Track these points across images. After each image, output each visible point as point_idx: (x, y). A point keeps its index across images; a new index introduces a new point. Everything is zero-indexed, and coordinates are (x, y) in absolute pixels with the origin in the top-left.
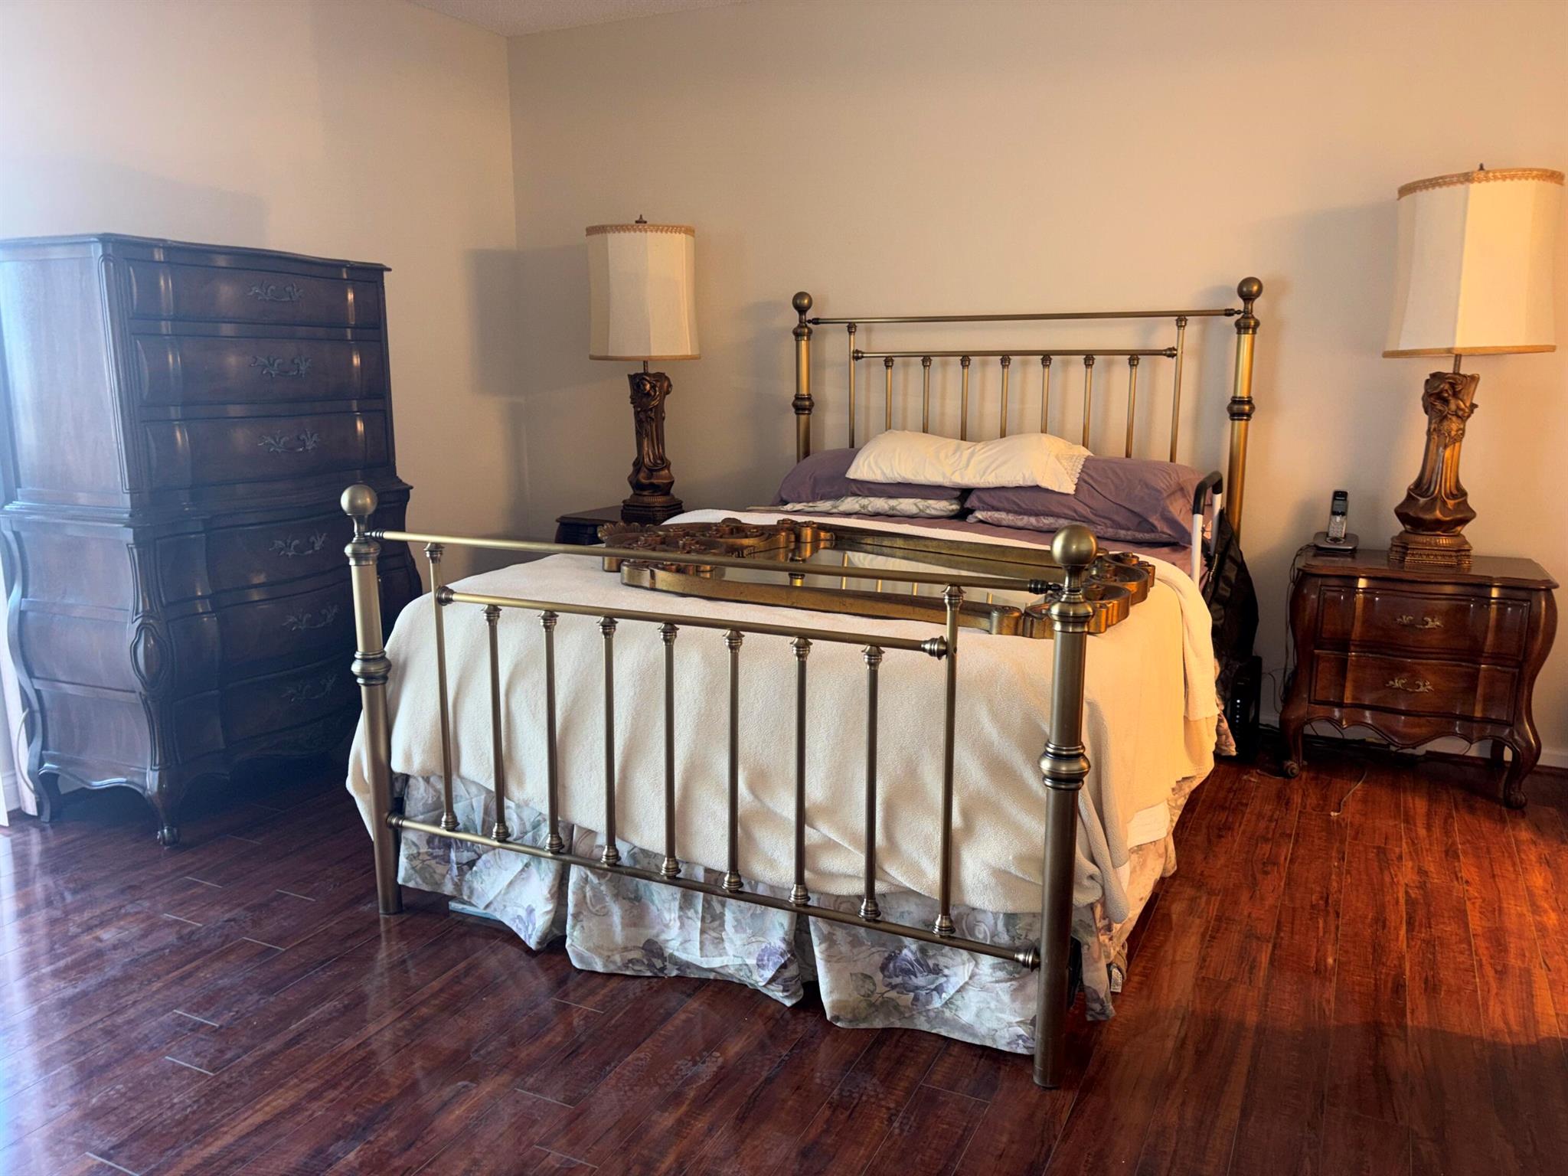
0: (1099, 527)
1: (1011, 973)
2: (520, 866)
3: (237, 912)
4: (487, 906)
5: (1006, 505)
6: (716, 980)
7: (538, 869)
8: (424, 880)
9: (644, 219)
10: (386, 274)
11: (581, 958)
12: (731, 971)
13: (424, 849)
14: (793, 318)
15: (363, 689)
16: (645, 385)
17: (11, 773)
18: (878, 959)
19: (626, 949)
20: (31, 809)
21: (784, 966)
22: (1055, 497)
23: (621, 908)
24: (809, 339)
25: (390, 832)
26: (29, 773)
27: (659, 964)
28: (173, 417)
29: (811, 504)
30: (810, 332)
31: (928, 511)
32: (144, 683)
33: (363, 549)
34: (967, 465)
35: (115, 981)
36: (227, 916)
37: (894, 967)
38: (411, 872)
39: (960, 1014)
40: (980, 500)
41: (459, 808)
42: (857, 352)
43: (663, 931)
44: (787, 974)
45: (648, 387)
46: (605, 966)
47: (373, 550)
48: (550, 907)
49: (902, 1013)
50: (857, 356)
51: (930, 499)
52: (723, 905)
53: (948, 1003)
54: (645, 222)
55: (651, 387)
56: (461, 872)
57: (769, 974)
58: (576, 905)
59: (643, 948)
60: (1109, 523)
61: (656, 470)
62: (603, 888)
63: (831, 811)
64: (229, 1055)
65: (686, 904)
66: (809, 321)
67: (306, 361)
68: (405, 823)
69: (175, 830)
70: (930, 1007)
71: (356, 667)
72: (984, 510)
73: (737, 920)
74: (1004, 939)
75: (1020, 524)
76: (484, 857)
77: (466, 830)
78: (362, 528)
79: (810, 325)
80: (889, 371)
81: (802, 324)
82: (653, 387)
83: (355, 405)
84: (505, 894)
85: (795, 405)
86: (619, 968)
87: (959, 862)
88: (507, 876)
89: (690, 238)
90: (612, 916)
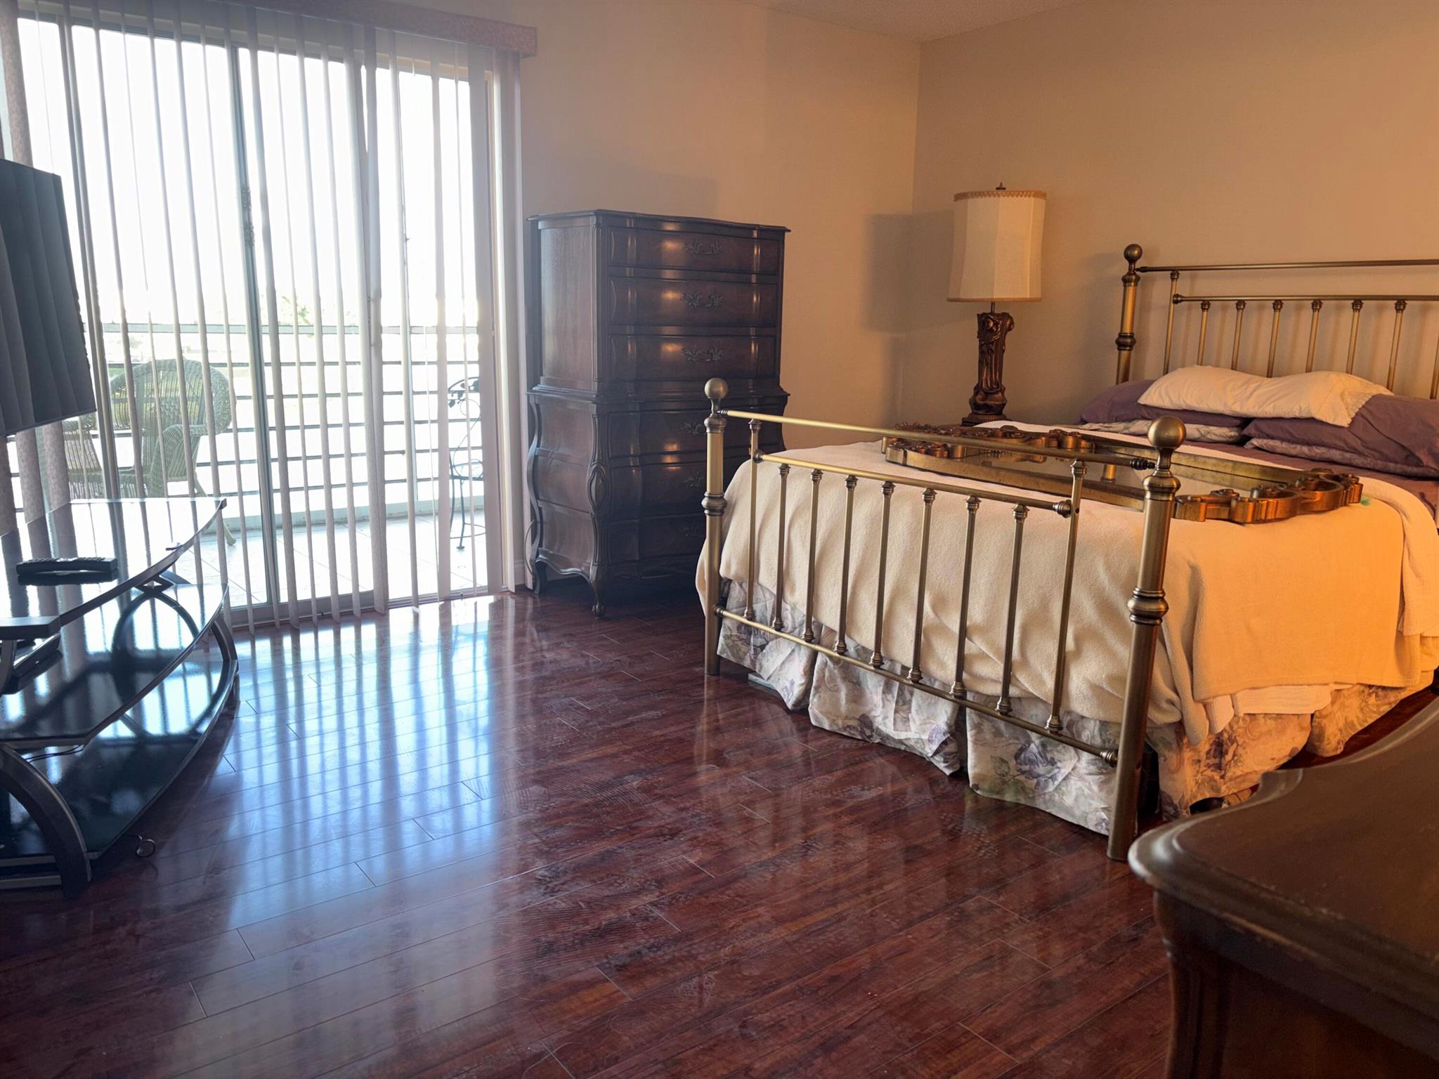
0: (1369, 459)
1: (1100, 768)
2: (790, 650)
3: (624, 658)
4: (769, 678)
5: (1281, 435)
6: (905, 751)
7: (799, 654)
8: (733, 654)
9: (1004, 186)
10: (786, 234)
11: (817, 719)
12: (912, 743)
13: (735, 633)
14: (1124, 266)
15: (708, 517)
16: (988, 323)
17: (521, 561)
18: (1013, 749)
19: (847, 718)
20: (530, 586)
21: (944, 743)
22: (1329, 429)
23: (847, 687)
24: (1136, 285)
25: (716, 619)
26: (531, 561)
27: (868, 732)
28: (628, 332)
29: (1106, 425)
30: (1138, 278)
31: (1209, 436)
32: (594, 508)
33: (716, 422)
34: (1249, 398)
35: (545, 678)
36: (616, 658)
37: (1025, 757)
38: (725, 647)
39: (1064, 797)
40: (1257, 428)
41: (758, 607)
42: (1177, 296)
43: (873, 710)
44: (949, 749)
45: (991, 324)
46: (831, 726)
47: (721, 423)
48: (803, 681)
49: (1027, 794)
50: (1177, 300)
51: (1213, 425)
52: (912, 694)
53: (1058, 788)
54: (1004, 189)
55: (994, 324)
56: (756, 654)
57: (935, 747)
58: (817, 681)
59: (858, 720)
60: (1377, 455)
61: (991, 394)
62: (836, 671)
63: (984, 630)
64: (591, 724)
65: (887, 689)
66: (1138, 270)
67: (719, 297)
68: (725, 613)
69: (603, 607)
70: (1046, 791)
71: (704, 503)
72: (1259, 437)
73: (919, 706)
74: (1098, 741)
75: (1293, 452)
76: (770, 643)
77: (761, 622)
78: (717, 407)
79: (1138, 273)
80: (1205, 313)
81: (1132, 272)
82: (996, 324)
83: (752, 331)
84: (780, 670)
85: (1118, 342)
86: (839, 729)
87: (1068, 675)
88: (782, 658)
89: (1041, 202)
90: (840, 692)
